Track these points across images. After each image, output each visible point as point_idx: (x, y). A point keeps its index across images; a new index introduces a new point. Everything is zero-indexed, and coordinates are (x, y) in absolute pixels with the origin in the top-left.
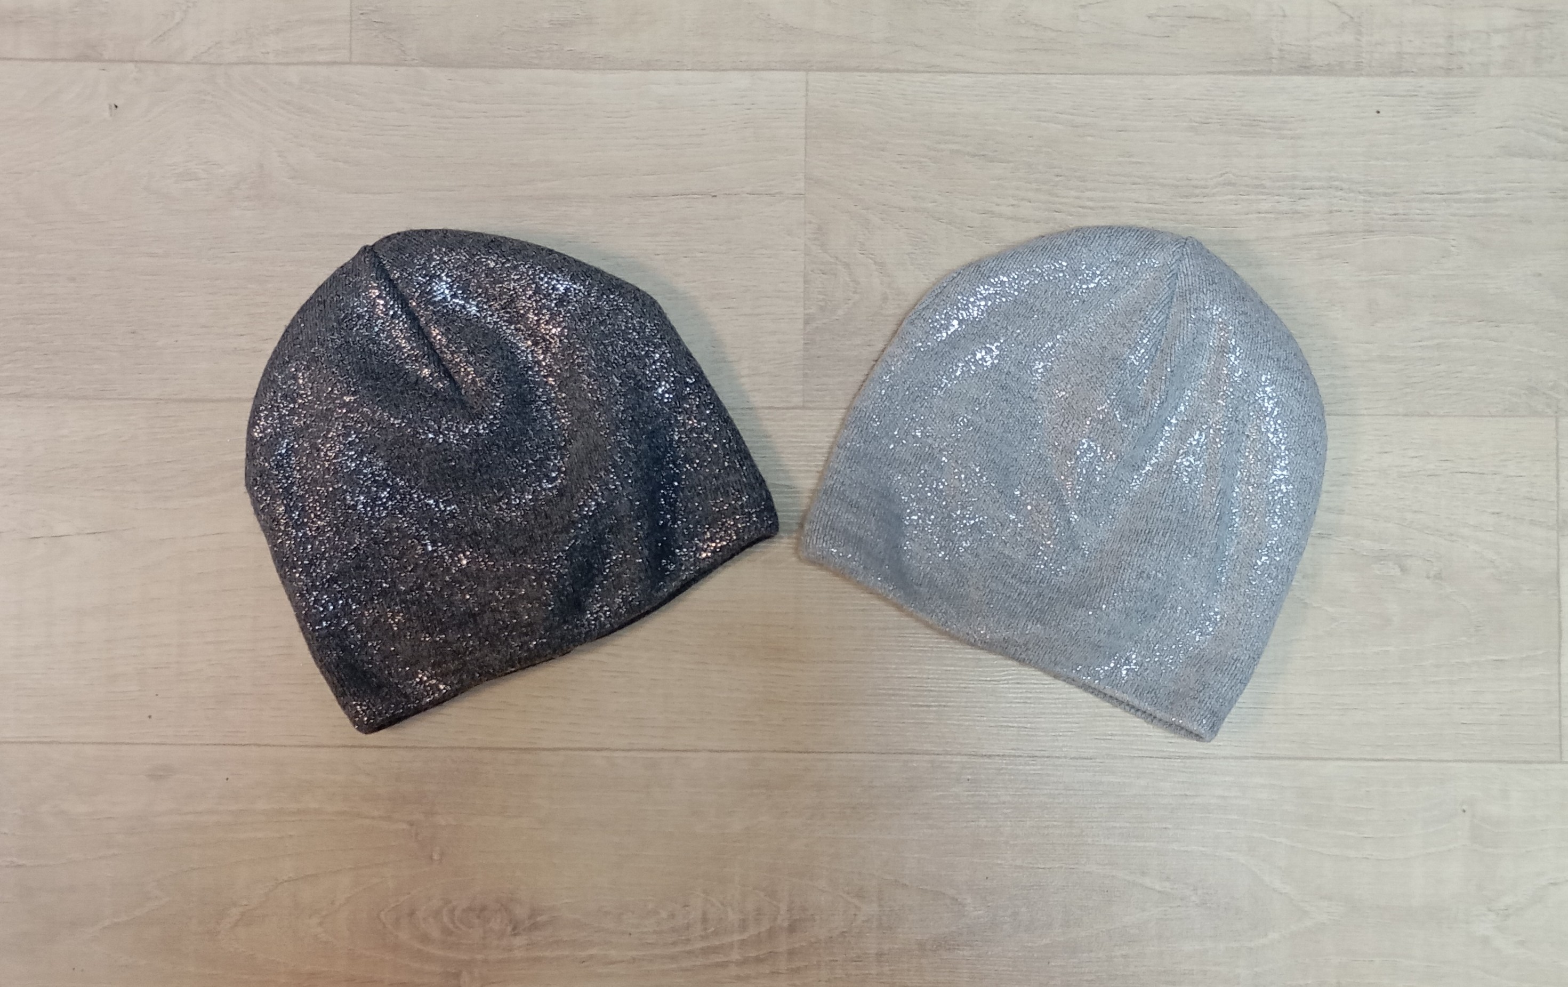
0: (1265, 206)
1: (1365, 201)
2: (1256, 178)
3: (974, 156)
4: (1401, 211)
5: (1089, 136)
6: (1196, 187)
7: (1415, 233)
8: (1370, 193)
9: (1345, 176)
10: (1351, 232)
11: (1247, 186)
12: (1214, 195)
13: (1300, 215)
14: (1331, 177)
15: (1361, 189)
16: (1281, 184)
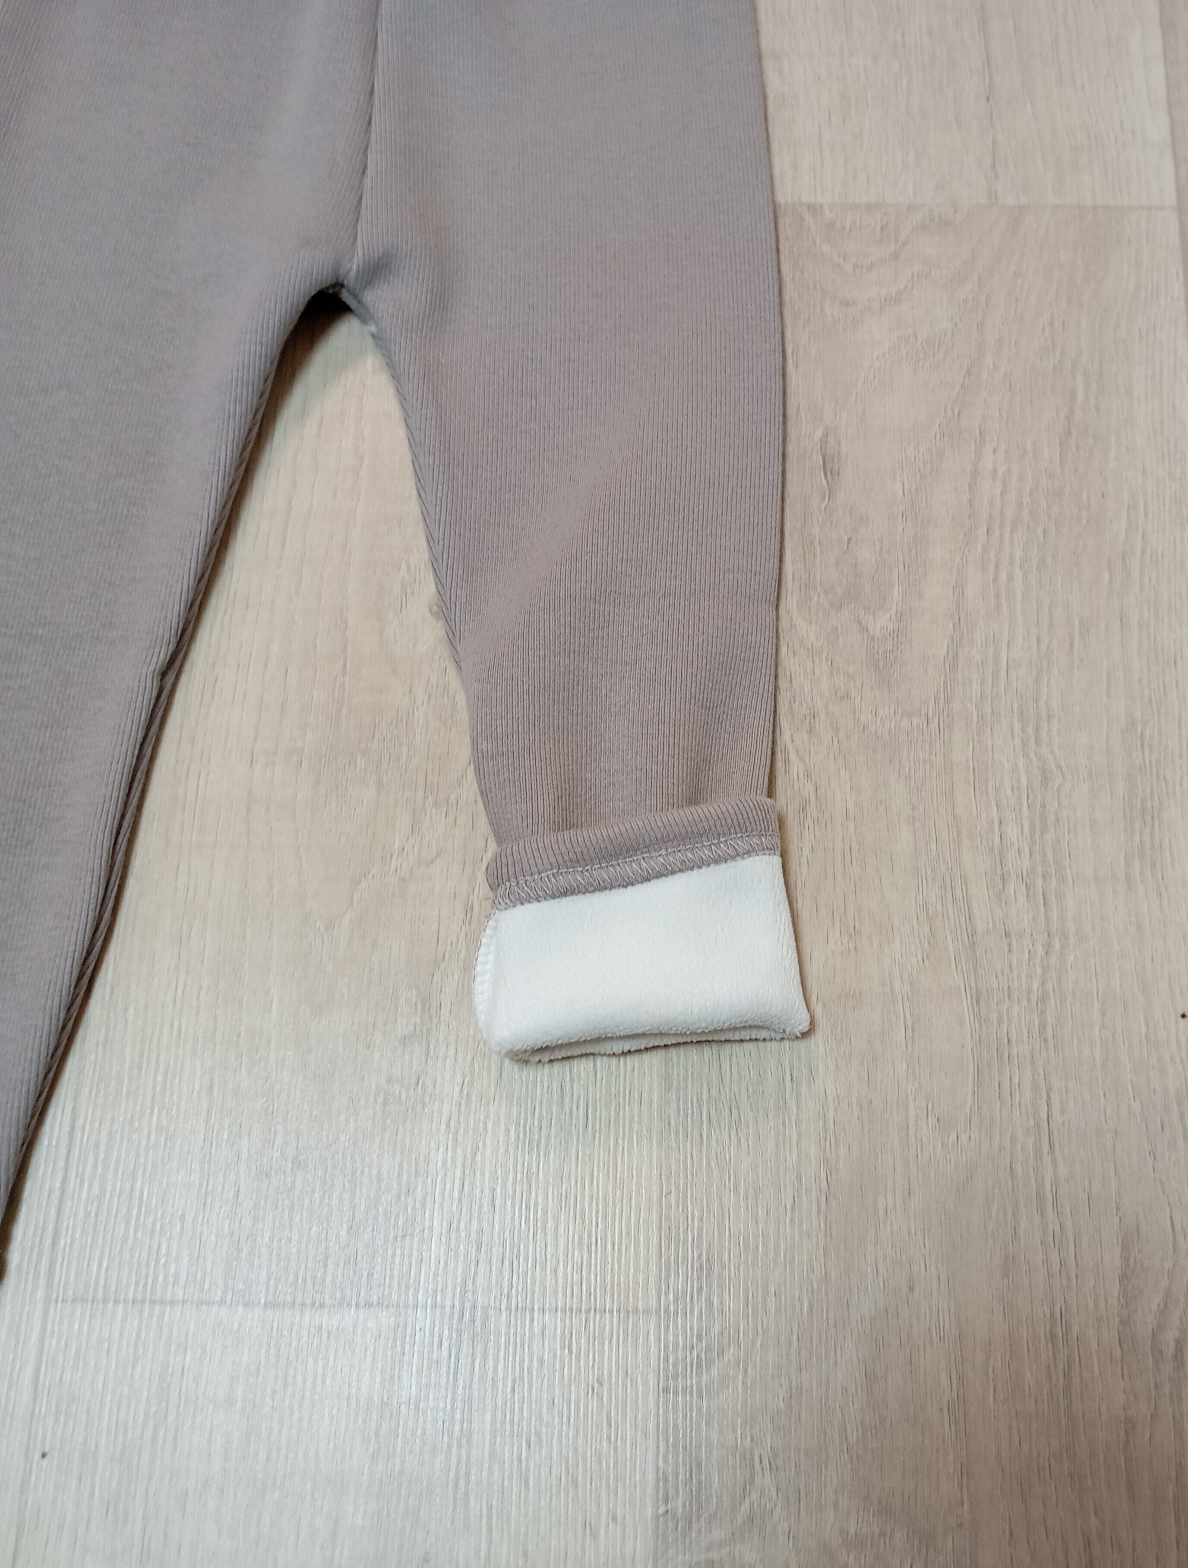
0: (1012, 832)
1: (1029, 991)
2: (1057, 820)
3: (1069, 419)
4: (1015, 1051)
5: (1111, 576)
6: (1037, 729)
7: (978, 1072)
8: (1043, 999)
9: (1070, 959)
10: (975, 968)
11: (1044, 806)
12: (1026, 755)
13: (1001, 887)
14: (1067, 938)
15: (1049, 986)
16: (1050, 857)
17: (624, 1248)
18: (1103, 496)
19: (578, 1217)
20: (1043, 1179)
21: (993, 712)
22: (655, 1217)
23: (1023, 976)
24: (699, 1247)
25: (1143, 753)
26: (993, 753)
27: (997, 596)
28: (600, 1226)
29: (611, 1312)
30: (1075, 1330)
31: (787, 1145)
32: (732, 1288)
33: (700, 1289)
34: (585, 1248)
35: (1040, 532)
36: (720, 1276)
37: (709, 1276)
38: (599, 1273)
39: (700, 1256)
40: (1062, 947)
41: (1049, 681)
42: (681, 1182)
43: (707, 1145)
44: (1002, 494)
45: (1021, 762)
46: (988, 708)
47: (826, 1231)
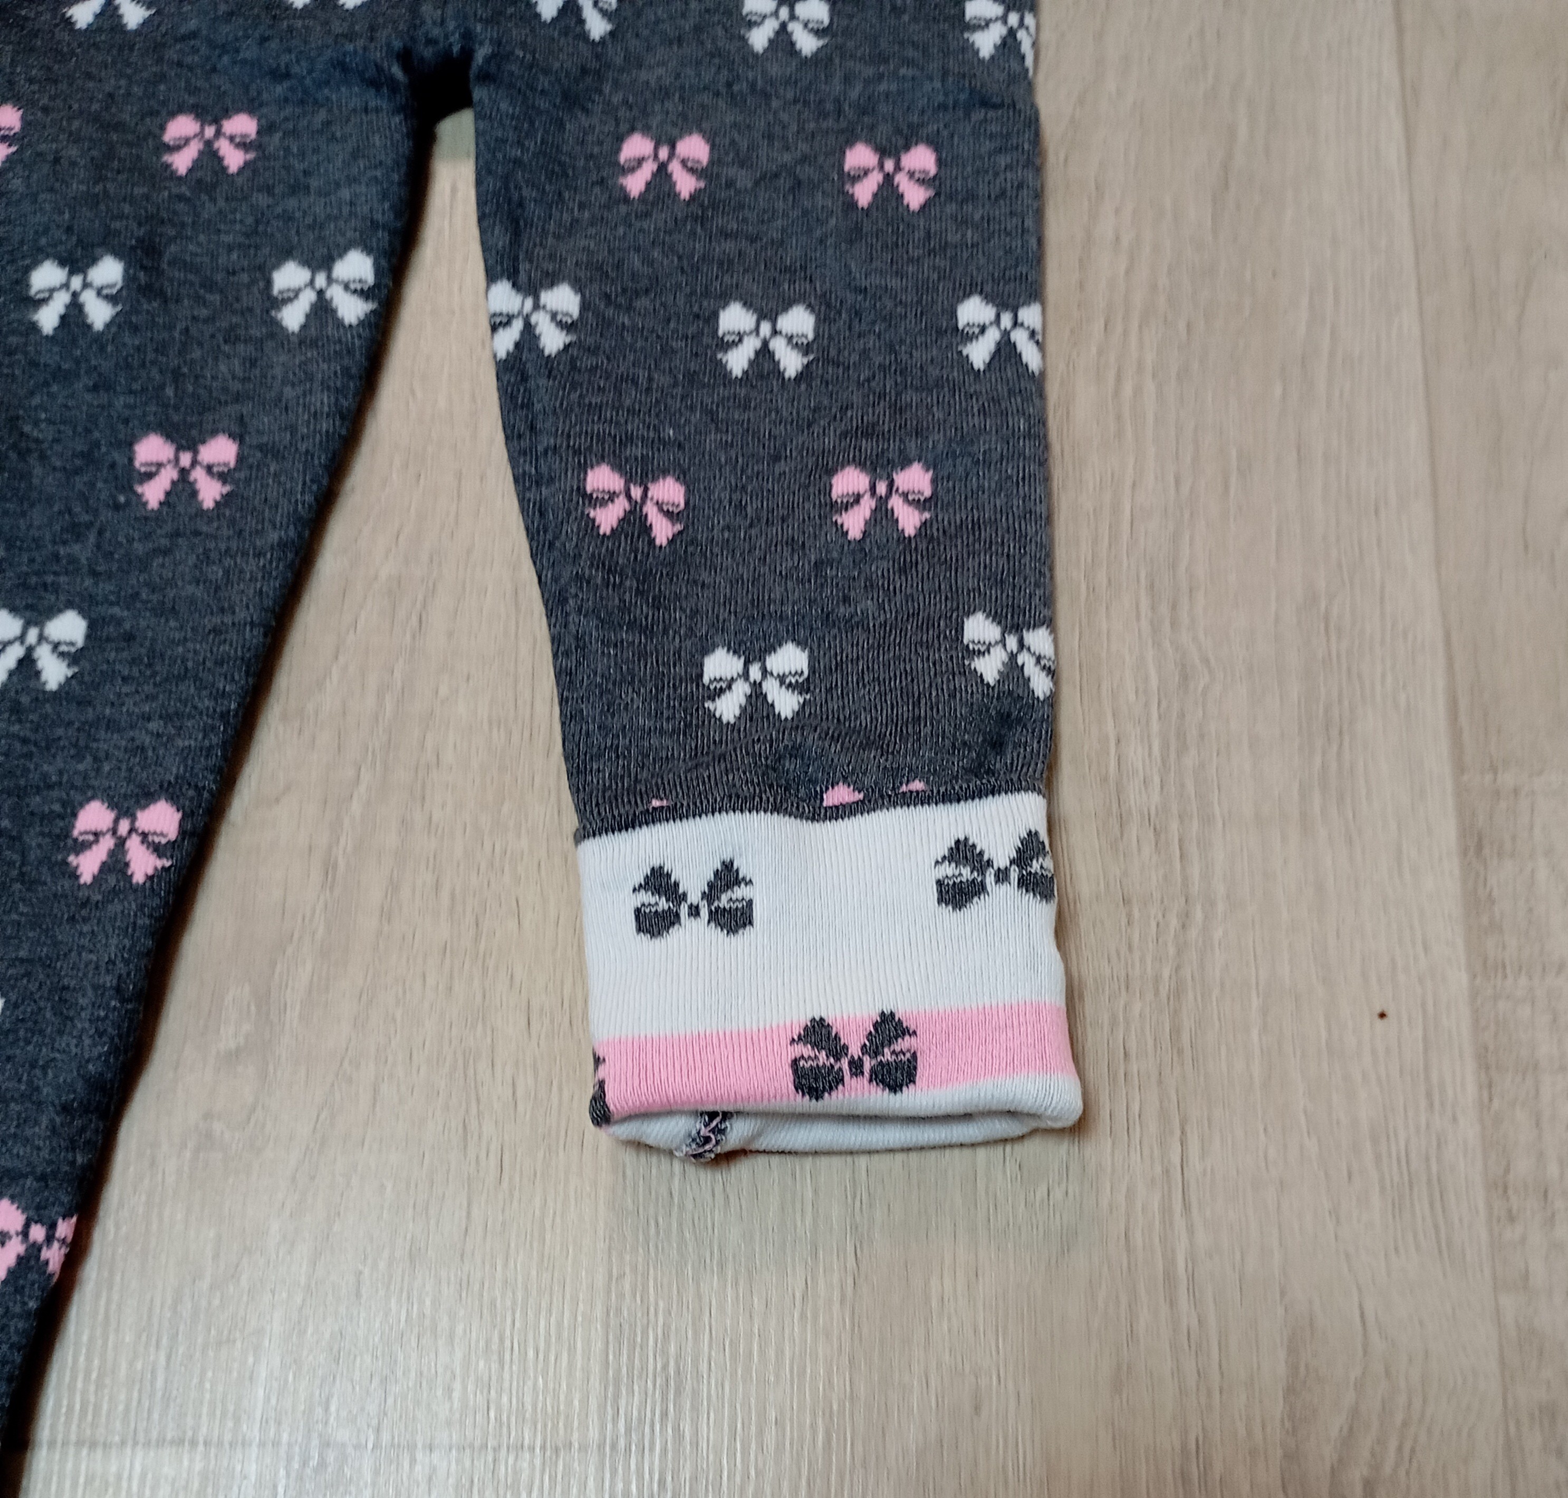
17: (552, 1358)
18: (1274, 275)
19: (485, 1311)
20: (1173, 1251)
21: (1109, 581)
22: (599, 1312)
23: (1149, 962)
24: (665, 1353)
25: (1328, 641)
26: (1108, 640)
27: (1119, 417)
28: (517, 1324)
29: (532, 1449)
30: (1218, 1468)
31: (798, 1206)
32: (712, 1415)
33: (664, 1414)
34: (495, 1357)
35: (1182, 326)
36: (695, 1393)
37: (678, 1393)
38: (514, 1392)
39: (665, 1367)
40: (1206, 917)
41: (1192, 539)
42: (640, 1259)
43: (679, 1207)
44: (1127, 272)
45: (1150, 654)
46: (1101, 577)
47: (853, 1330)
